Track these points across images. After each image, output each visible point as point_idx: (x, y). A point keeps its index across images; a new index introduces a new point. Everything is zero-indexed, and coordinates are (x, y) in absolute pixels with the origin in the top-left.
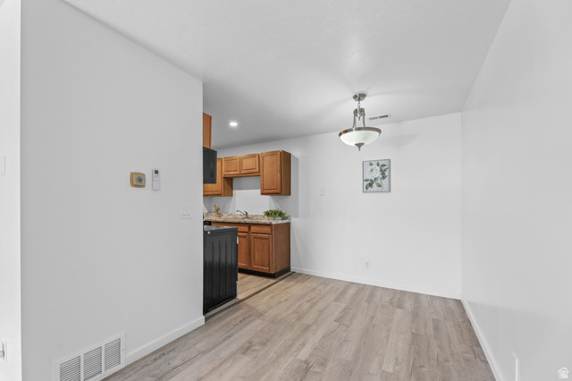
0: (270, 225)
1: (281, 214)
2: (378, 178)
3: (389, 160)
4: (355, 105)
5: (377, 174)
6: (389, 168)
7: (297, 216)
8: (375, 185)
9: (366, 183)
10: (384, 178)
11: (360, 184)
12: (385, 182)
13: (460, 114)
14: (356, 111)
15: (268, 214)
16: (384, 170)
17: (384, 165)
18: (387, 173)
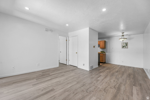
0: (103, 54)
1: (104, 52)
2: (125, 46)
3: (128, 42)
4: (122, 34)
5: (125, 45)
6: (128, 44)
7: (107, 52)
8: (124, 47)
9: (122, 47)
10: (126, 46)
11: (121, 47)
12: (127, 46)
13: (143, 34)
14: (122, 35)
15: (101, 52)
16: (127, 44)
17: (126, 43)
18: (127, 45)
